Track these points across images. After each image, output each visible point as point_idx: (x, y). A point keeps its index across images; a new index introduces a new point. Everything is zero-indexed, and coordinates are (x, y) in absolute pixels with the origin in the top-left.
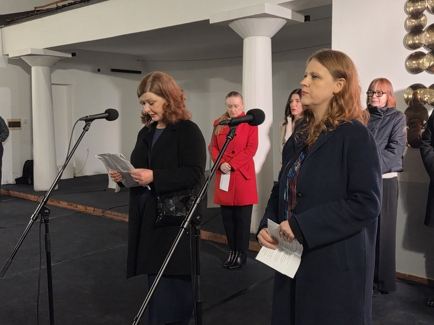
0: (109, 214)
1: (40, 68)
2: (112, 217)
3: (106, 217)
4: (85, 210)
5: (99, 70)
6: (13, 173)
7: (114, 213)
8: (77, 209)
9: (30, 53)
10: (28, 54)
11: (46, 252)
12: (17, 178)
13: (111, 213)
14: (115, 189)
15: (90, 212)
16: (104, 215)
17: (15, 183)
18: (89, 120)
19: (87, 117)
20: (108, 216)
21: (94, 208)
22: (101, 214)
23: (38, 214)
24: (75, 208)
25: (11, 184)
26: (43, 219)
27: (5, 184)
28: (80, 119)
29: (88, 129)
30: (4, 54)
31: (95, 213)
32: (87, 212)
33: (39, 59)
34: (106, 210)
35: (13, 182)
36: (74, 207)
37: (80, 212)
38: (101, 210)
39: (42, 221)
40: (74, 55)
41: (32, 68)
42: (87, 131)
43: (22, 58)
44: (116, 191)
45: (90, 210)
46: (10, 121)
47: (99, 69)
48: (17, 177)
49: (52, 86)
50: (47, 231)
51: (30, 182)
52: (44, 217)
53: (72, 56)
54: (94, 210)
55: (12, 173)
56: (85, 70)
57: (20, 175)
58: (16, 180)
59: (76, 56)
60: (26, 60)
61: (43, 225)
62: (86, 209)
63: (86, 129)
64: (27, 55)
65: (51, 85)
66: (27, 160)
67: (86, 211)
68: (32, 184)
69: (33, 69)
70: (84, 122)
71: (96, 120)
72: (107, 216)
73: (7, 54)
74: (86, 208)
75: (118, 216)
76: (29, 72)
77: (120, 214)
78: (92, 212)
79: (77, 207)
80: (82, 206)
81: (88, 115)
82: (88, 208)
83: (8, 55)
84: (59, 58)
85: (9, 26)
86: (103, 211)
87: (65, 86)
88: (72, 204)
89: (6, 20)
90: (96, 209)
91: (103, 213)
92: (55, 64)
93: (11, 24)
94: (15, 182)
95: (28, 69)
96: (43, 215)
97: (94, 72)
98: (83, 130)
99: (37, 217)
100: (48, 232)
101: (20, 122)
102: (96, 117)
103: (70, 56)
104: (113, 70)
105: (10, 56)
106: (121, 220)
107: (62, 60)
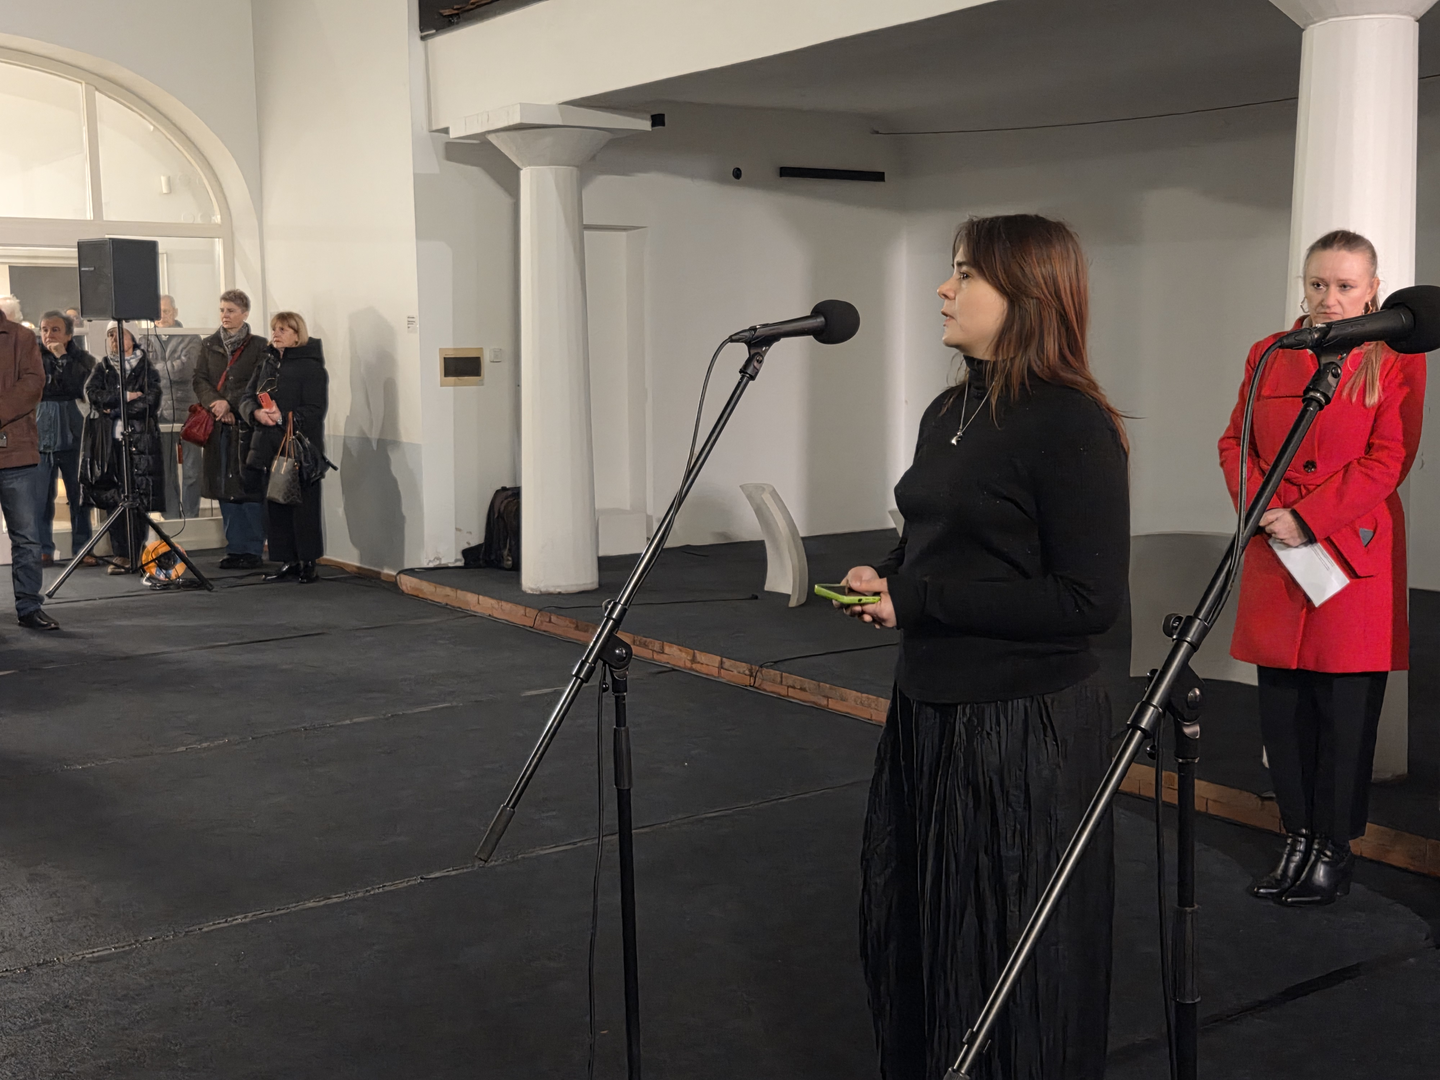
0: (773, 682)
1: (548, 173)
2: (783, 691)
3: (765, 690)
4: (688, 664)
5: (737, 174)
6: (457, 529)
7: (791, 679)
8: (663, 658)
9: (516, 120)
10: (511, 123)
11: (619, 790)
12: (467, 546)
13: (779, 679)
14: (788, 597)
15: (706, 672)
16: (756, 685)
17: (461, 564)
18: (758, 341)
19: (754, 329)
20: (769, 687)
21: (722, 656)
22: (748, 680)
23: (595, 661)
24: (656, 656)
25: (450, 565)
26: (609, 679)
27: (431, 565)
28: (731, 337)
29: (757, 373)
30: (434, 128)
31: (725, 677)
32: (697, 671)
33: (547, 140)
34: (761, 666)
35: (457, 560)
36: (653, 651)
37: (674, 670)
38: (744, 667)
39: (606, 684)
40: (658, 120)
41: (522, 172)
42: (752, 378)
43: (491, 138)
44: (793, 603)
45: (708, 663)
46: (451, 355)
47: (738, 169)
48: (468, 543)
49: (586, 233)
50: (620, 719)
51: (510, 563)
52: (611, 672)
53: (653, 125)
54: (721, 666)
55: (454, 530)
56: (693, 176)
57: (476, 538)
58: (466, 553)
59: (663, 124)
60: (504, 145)
61: (609, 699)
62: (694, 660)
63: (750, 371)
64: (510, 126)
65: (581, 228)
66: (499, 488)
67: (694, 666)
68: (516, 567)
69: (527, 176)
70: (743, 347)
71: (782, 339)
72: (768, 689)
73: (442, 126)
74: (694, 656)
75: (802, 689)
76: (512, 187)
77: (808, 683)
78: (715, 671)
79: (663, 653)
80: (680, 650)
81: (757, 323)
82: (701, 657)
83: (446, 131)
84: (609, 136)
85: (452, 30)
86: (750, 670)
87: (624, 233)
88: (648, 640)
89: (442, 11)
90: (728, 663)
91: (751, 676)
92: (593, 158)
93: (457, 23)
94: (463, 561)
95: (507, 178)
96: (610, 666)
97: (719, 178)
98: (739, 376)
99: (591, 671)
100: (625, 725)
101: (479, 358)
102: (782, 331)
103: (645, 125)
104: (786, 172)
105: (453, 134)
106: (814, 703)
107: (619, 141)
